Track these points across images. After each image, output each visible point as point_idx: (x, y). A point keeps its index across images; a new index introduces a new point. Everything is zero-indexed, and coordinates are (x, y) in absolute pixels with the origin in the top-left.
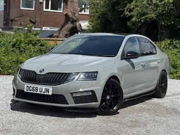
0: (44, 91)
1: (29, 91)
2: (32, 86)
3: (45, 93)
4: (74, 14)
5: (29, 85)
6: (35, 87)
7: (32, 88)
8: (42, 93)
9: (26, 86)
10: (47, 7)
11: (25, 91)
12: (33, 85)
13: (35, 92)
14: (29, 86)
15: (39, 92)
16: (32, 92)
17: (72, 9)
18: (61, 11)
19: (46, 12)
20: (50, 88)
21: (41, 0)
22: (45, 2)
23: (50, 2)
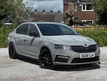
0: (91, 56)
1: (83, 58)
6: (87, 54)
8: (91, 57)
9: (81, 55)
11: (81, 58)
12: (85, 54)
13: (87, 57)
14: (83, 54)
15: (89, 57)
16: (85, 57)
17: (70, 10)
18: (93, 10)
19: (83, 11)
20: (94, 54)
21: (80, 5)
22: (82, 6)
23: (86, 6)
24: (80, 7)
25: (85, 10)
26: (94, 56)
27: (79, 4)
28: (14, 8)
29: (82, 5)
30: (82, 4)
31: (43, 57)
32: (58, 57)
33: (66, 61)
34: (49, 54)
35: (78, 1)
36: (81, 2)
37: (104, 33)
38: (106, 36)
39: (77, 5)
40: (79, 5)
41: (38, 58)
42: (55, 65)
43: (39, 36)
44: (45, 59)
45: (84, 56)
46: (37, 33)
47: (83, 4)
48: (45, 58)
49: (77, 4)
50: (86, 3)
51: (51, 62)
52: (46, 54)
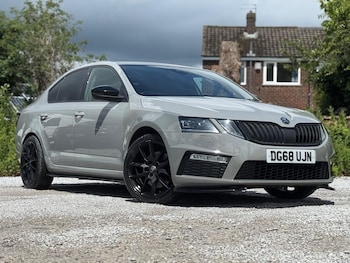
0: (303, 157)
1: (277, 161)
2: (282, 151)
3: (306, 162)
4: (231, 73)
5: (276, 149)
6: (288, 151)
7: (281, 155)
8: (301, 162)
9: (268, 152)
10: (270, 78)
11: (269, 161)
12: (282, 149)
13: (288, 161)
14: (276, 151)
15: (295, 161)
16: (282, 161)
17: (227, 66)
18: (298, 83)
19: (267, 86)
20: (312, 151)
21: (258, 66)
22: (265, 69)
23: (275, 69)
24: (258, 71)
25: (275, 82)
26: (313, 161)
27: (254, 62)
28: (42, 56)
29: (262, 65)
30: (262, 62)
31: (137, 164)
32: (192, 157)
33: (217, 170)
34: (158, 153)
35: (251, 52)
36: (259, 54)
37: (341, 134)
38: (347, 143)
39: (248, 65)
40: (253, 65)
41: (120, 173)
42: (178, 188)
43: (125, 99)
44: (147, 169)
45: (280, 155)
46: (119, 89)
47: (265, 64)
48: (144, 166)
49: (248, 62)
50: (275, 61)
51: (167, 177)
52: (148, 154)
